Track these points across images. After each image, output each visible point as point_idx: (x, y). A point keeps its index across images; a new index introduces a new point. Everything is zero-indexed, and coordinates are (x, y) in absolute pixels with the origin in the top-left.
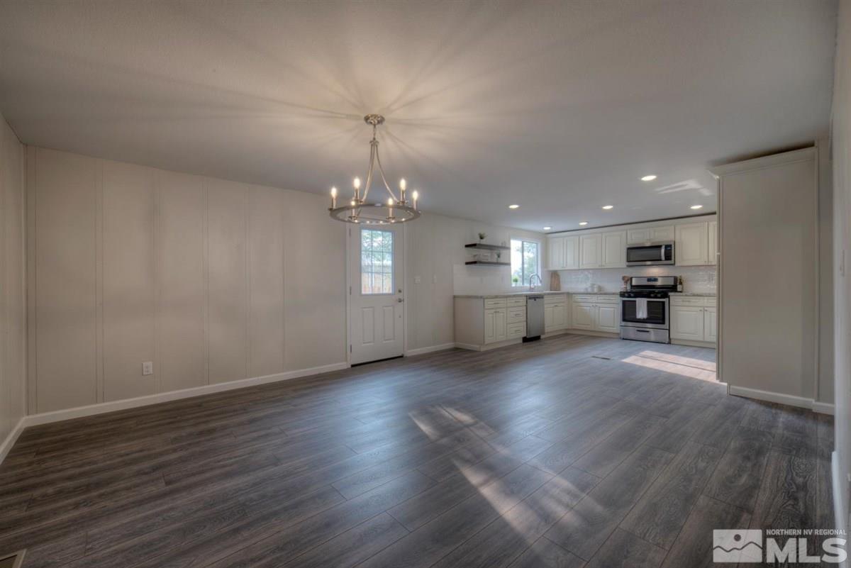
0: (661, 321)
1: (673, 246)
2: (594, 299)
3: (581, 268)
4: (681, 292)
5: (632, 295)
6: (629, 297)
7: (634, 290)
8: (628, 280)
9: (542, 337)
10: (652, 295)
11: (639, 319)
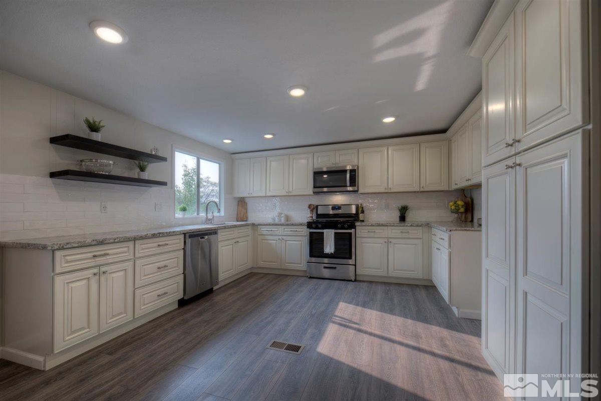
0: (348, 256)
1: (357, 170)
2: (280, 230)
3: (268, 194)
4: (363, 221)
5: (320, 226)
6: (317, 228)
7: (320, 220)
8: (314, 209)
9: (215, 288)
10: (339, 226)
11: (328, 254)
